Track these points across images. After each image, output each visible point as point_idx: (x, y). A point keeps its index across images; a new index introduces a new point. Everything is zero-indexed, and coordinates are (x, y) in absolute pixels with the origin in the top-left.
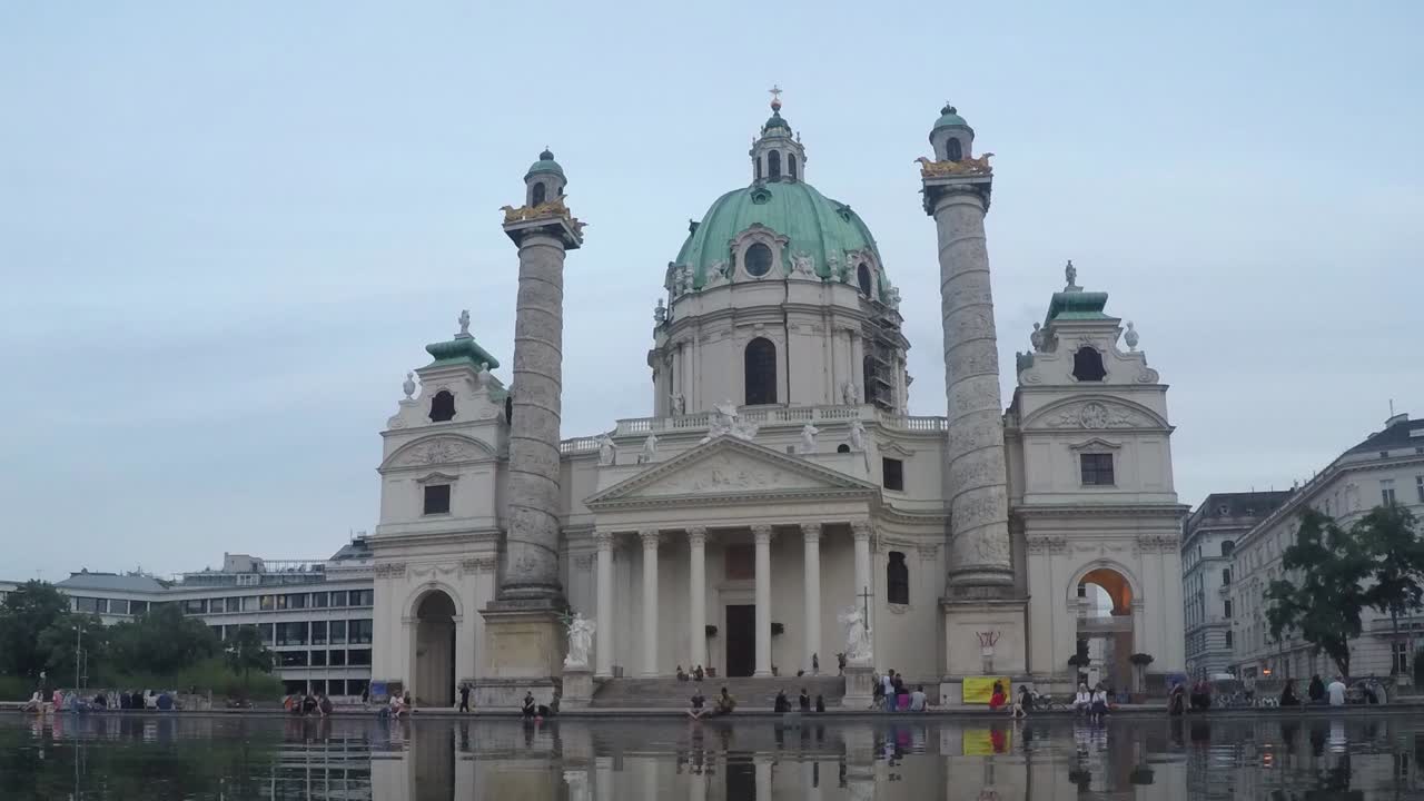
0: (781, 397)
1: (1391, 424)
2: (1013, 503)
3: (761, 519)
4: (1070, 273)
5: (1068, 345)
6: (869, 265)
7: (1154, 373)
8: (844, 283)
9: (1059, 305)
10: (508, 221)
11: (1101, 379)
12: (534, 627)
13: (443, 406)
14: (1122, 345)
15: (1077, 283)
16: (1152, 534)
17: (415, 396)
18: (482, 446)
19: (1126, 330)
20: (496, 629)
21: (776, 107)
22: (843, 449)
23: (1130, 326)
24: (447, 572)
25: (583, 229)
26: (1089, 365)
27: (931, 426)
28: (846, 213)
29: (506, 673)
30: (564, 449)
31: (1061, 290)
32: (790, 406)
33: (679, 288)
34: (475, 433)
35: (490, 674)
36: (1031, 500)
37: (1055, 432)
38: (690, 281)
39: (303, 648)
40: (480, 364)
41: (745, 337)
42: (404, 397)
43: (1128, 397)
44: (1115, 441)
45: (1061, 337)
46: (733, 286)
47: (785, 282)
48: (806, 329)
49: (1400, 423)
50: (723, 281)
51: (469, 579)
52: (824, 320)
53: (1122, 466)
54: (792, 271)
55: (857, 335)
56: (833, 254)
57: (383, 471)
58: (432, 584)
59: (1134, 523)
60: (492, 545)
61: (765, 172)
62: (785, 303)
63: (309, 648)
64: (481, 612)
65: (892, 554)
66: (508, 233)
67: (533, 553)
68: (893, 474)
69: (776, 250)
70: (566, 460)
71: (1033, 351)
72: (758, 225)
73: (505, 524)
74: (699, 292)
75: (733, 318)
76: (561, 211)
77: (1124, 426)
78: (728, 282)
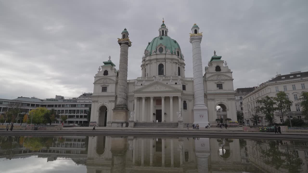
0: (164, 74)
1: (277, 76)
2: (205, 92)
3: (163, 95)
4: (215, 52)
5: (214, 65)
6: (179, 51)
7: (230, 70)
8: (175, 54)
9: (213, 58)
10: (119, 41)
11: (220, 71)
12: (122, 113)
13: (106, 73)
14: (224, 65)
15: (216, 54)
16: (230, 98)
17: (101, 71)
18: (113, 80)
19: (225, 62)
20: (115, 113)
21: (163, 22)
22: (176, 83)
23: (226, 62)
24: (106, 102)
25: (131, 43)
26: (218, 69)
27: (190, 79)
28: (175, 42)
29: (117, 121)
30: (128, 82)
31: (213, 56)
32: (166, 76)
33: (147, 54)
34: (111, 78)
35: (114, 121)
36: (208, 92)
37: (212, 80)
38: (149, 53)
39: (74, 115)
40: (113, 66)
41: (159, 63)
42: (99, 71)
43: (225, 74)
44: (223, 82)
45: (213, 64)
46: (156, 54)
47: (165, 54)
48: (169, 62)
49: (279, 76)
50: (155, 53)
51: (110, 104)
52: (172, 61)
53: (224, 86)
54: (167, 52)
55: (177, 63)
56: (173, 50)
57: (94, 83)
58: (103, 104)
59: (227, 96)
60: (114, 98)
61: (161, 34)
62: (165, 58)
63: (75, 115)
64: (112, 110)
65: (184, 101)
66: (119, 43)
67: (122, 100)
68: (184, 88)
69: (164, 49)
70: (128, 83)
71: (208, 67)
72: (161, 44)
73: (117, 94)
74: (150, 55)
75: (156, 60)
76: (128, 40)
77: (224, 79)
78: (155, 54)
